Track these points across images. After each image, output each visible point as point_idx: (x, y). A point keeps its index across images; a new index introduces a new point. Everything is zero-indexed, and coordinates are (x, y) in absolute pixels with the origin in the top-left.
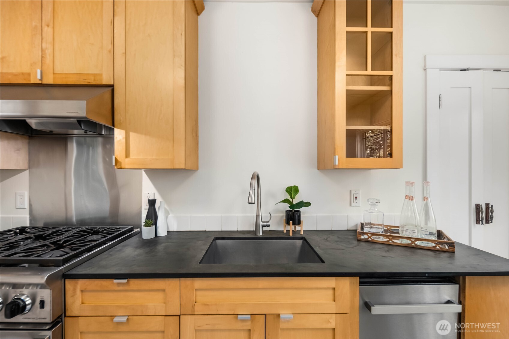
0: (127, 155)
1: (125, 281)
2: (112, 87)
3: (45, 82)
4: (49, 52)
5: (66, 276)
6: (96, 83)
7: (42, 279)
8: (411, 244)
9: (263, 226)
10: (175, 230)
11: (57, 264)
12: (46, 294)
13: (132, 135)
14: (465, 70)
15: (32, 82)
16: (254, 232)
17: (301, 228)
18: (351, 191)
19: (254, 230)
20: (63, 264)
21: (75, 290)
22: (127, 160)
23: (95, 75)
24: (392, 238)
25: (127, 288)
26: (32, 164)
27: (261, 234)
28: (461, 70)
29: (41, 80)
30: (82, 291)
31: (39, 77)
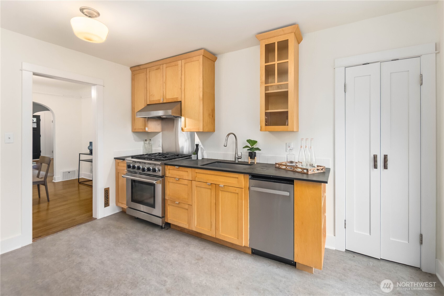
0: (185, 127)
1: (178, 167)
2: (181, 101)
3: (164, 102)
4: (165, 92)
5: (166, 164)
6: (177, 101)
7: (159, 163)
8: (302, 171)
9: (238, 158)
10: (206, 158)
11: (163, 160)
12: (160, 168)
13: (187, 119)
14: (365, 64)
15: (161, 102)
16: (235, 161)
17: (255, 161)
18: (286, 143)
19: (234, 160)
20: (165, 161)
21: (167, 169)
22: (185, 128)
23: (176, 98)
24: (287, 166)
25: (178, 169)
26: (163, 130)
27: (237, 162)
28: (363, 65)
29: (163, 101)
30: (169, 169)
31: (162, 101)
